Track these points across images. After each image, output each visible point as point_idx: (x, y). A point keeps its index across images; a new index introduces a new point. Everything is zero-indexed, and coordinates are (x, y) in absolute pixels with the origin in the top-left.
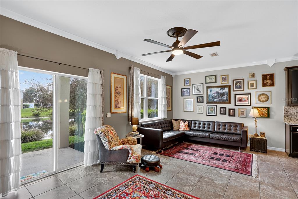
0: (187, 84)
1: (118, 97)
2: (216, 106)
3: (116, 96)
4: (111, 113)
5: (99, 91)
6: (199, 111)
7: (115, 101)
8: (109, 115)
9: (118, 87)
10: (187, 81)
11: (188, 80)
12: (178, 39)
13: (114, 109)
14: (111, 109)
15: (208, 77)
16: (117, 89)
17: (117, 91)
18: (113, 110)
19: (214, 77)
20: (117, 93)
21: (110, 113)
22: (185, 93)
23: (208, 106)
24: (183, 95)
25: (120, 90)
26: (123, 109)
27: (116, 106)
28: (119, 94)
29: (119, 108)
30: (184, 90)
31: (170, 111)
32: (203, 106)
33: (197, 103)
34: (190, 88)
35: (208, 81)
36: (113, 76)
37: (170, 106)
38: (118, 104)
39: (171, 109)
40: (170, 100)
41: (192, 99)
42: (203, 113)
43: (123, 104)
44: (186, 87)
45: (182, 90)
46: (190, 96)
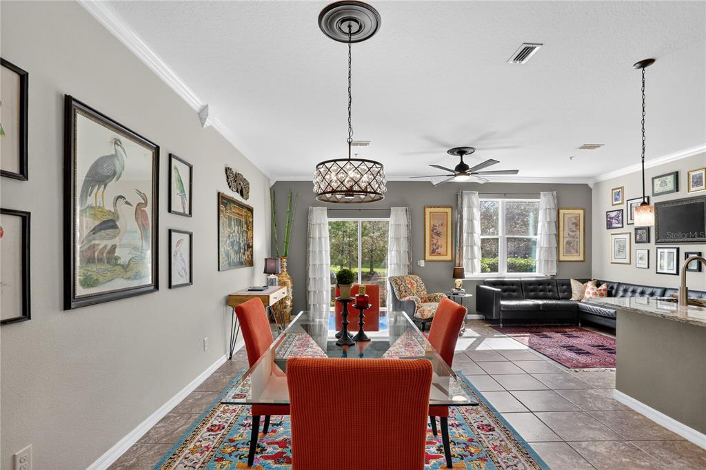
0: (616, 200)
1: (437, 240)
2: (678, 249)
3: (434, 238)
4: (426, 261)
5: (404, 232)
6: (640, 261)
7: (432, 244)
8: (422, 263)
9: (437, 225)
10: (618, 193)
11: (618, 190)
13: (430, 256)
14: (425, 256)
15: (657, 180)
16: (435, 228)
17: (435, 231)
18: (428, 257)
19: (671, 179)
20: (436, 233)
21: (423, 261)
22: (613, 221)
23: (659, 250)
24: (609, 226)
25: (439, 229)
26: (447, 255)
27: (433, 252)
28: (438, 234)
29: (439, 254)
30: (613, 215)
31: (579, 261)
32: (648, 251)
33: (636, 243)
34: (622, 210)
35: (658, 189)
36: (428, 211)
37: (577, 252)
38: (437, 248)
39: (581, 258)
40: (577, 238)
41: (627, 234)
42: (648, 267)
43: (445, 248)
44: (614, 207)
45: (607, 215)
46: (623, 227)
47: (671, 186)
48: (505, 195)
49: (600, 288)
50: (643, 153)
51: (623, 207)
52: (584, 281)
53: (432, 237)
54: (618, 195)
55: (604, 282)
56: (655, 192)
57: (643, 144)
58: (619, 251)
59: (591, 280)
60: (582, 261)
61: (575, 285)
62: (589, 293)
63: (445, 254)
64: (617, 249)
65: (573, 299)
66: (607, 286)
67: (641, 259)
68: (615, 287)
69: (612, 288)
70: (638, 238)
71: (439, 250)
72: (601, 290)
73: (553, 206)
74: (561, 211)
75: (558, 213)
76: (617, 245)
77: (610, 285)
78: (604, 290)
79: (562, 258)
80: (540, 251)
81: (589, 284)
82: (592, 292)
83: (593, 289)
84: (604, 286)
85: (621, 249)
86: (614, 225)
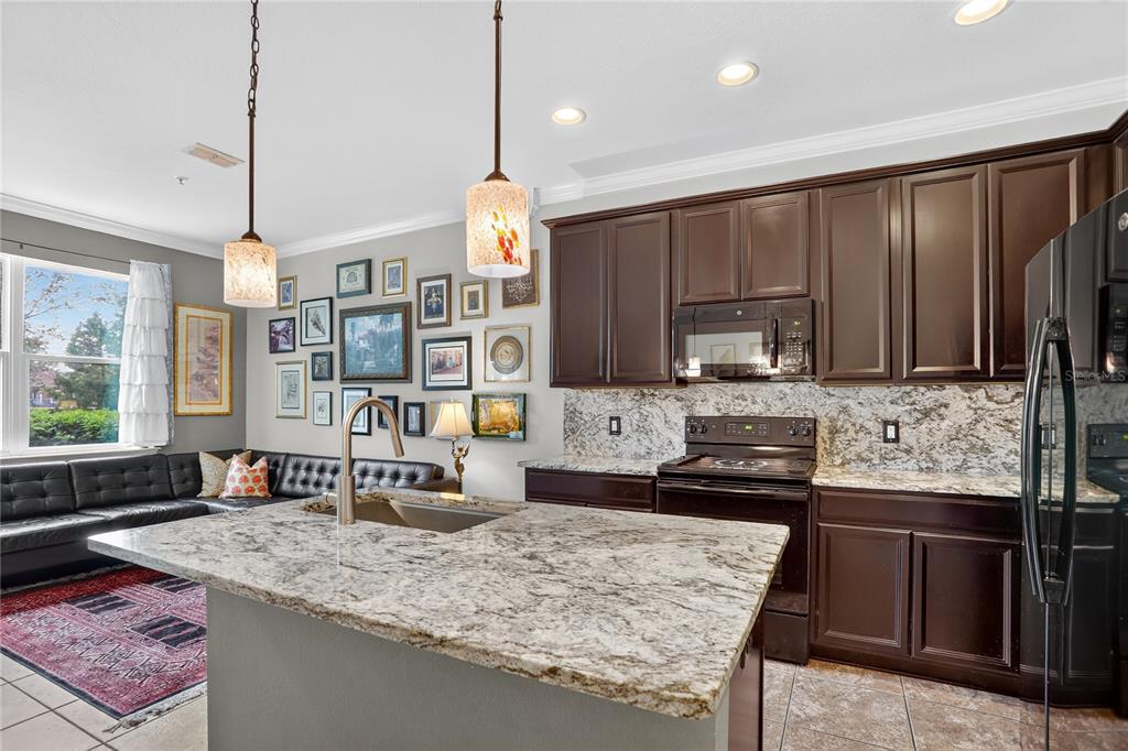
0: (286, 299)
2: (370, 391)
6: (320, 413)
10: (288, 287)
11: (289, 282)
15: (344, 270)
19: (361, 270)
22: (280, 338)
23: (346, 393)
24: (274, 348)
30: (279, 326)
31: (219, 415)
32: (331, 394)
33: (313, 379)
34: (294, 319)
35: (345, 287)
37: (216, 396)
39: (224, 408)
40: (215, 368)
41: (300, 363)
42: (331, 424)
44: (282, 312)
45: (271, 327)
46: (294, 350)
47: (361, 284)
48: (22, 247)
49: (254, 467)
50: (254, 87)
51: (295, 313)
52: (225, 455)
54: (288, 291)
55: (264, 453)
56: (341, 291)
57: (254, 64)
58: (289, 394)
59: (239, 452)
60: (227, 414)
61: (208, 464)
62: (233, 479)
64: (285, 392)
65: (203, 494)
66: (268, 462)
67: (320, 409)
68: (281, 463)
69: (276, 464)
70: (316, 370)
72: (255, 470)
73: (160, 294)
74: (183, 311)
75: (175, 312)
76: (285, 383)
77: (274, 460)
78: (262, 470)
79: (183, 409)
80: (129, 391)
81: (235, 461)
82: (238, 476)
83: (240, 469)
84: (261, 463)
85: (292, 392)
86: (282, 346)
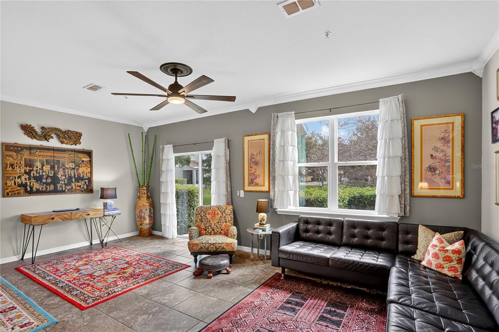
1: (255, 169)
3: (252, 168)
4: (245, 191)
7: (250, 174)
8: (242, 194)
9: (255, 154)
12: (178, 81)
13: (249, 186)
14: (244, 186)
16: (253, 157)
17: (253, 160)
18: (247, 188)
20: (254, 162)
21: (243, 191)
25: (258, 158)
26: (264, 186)
27: (251, 183)
28: (256, 163)
29: (257, 185)
31: (454, 197)
36: (247, 139)
37: (448, 182)
38: (256, 178)
43: (263, 178)
48: (331, 111)
53: (250, 167)
62: (428, 252)
63: (262, 184)
71: (258, 181)
74: (417, 124)
75: (412, 125)
78: (455, 252)
79: (418, 192)
